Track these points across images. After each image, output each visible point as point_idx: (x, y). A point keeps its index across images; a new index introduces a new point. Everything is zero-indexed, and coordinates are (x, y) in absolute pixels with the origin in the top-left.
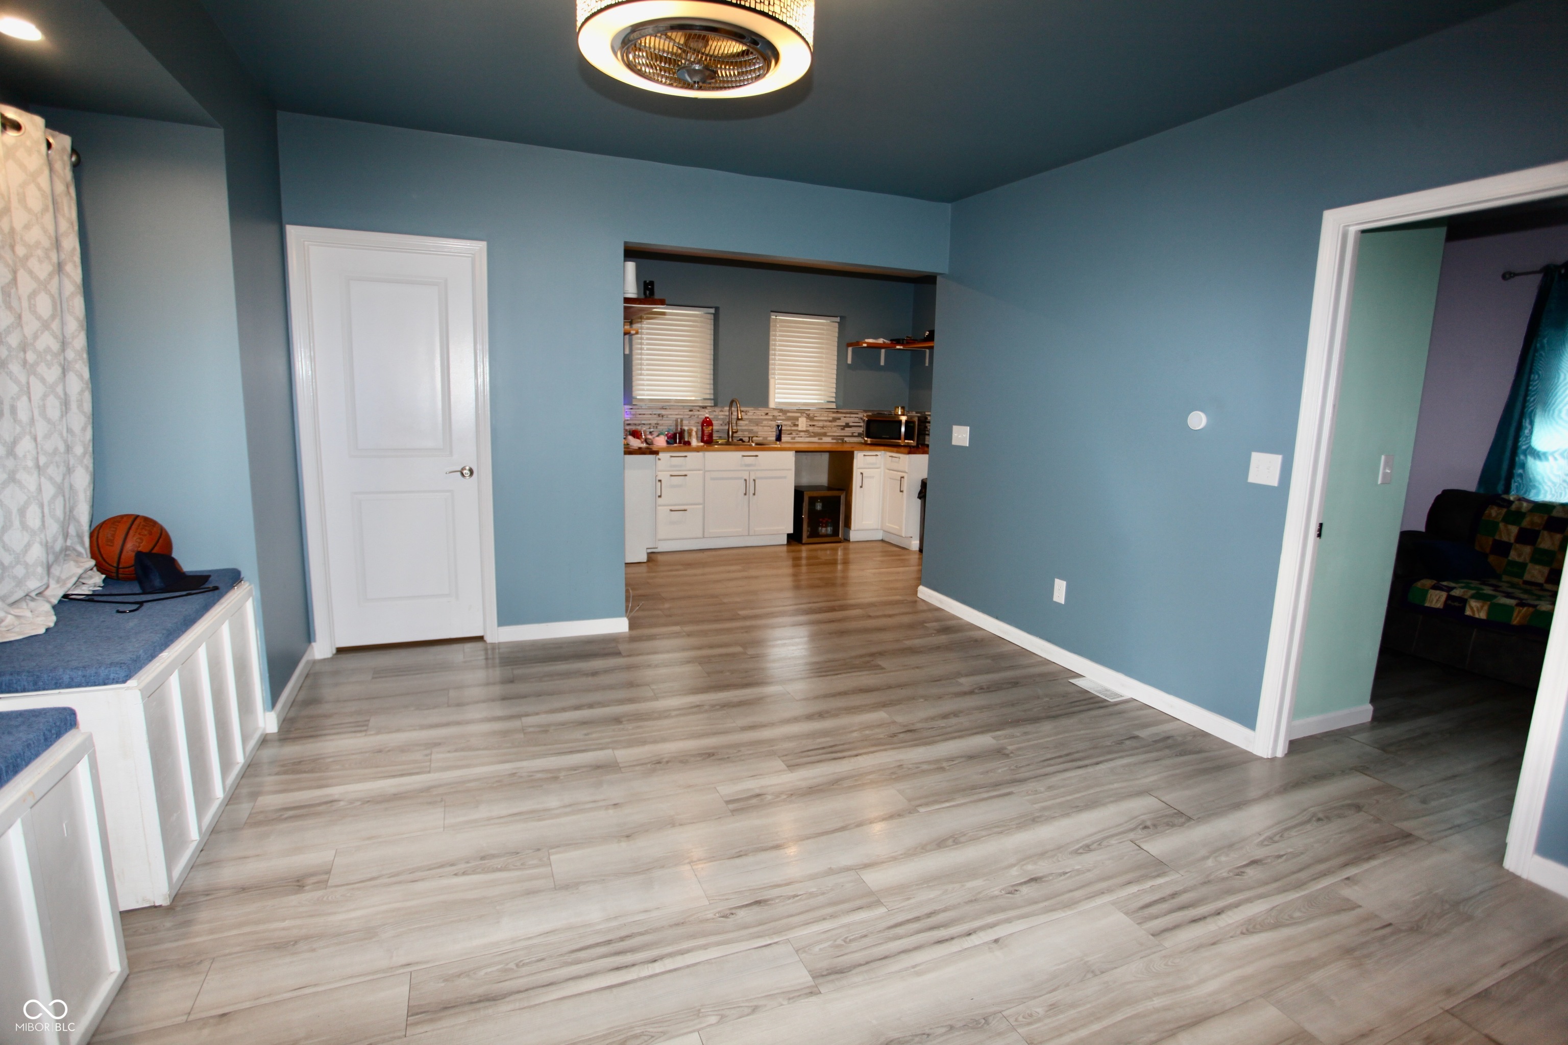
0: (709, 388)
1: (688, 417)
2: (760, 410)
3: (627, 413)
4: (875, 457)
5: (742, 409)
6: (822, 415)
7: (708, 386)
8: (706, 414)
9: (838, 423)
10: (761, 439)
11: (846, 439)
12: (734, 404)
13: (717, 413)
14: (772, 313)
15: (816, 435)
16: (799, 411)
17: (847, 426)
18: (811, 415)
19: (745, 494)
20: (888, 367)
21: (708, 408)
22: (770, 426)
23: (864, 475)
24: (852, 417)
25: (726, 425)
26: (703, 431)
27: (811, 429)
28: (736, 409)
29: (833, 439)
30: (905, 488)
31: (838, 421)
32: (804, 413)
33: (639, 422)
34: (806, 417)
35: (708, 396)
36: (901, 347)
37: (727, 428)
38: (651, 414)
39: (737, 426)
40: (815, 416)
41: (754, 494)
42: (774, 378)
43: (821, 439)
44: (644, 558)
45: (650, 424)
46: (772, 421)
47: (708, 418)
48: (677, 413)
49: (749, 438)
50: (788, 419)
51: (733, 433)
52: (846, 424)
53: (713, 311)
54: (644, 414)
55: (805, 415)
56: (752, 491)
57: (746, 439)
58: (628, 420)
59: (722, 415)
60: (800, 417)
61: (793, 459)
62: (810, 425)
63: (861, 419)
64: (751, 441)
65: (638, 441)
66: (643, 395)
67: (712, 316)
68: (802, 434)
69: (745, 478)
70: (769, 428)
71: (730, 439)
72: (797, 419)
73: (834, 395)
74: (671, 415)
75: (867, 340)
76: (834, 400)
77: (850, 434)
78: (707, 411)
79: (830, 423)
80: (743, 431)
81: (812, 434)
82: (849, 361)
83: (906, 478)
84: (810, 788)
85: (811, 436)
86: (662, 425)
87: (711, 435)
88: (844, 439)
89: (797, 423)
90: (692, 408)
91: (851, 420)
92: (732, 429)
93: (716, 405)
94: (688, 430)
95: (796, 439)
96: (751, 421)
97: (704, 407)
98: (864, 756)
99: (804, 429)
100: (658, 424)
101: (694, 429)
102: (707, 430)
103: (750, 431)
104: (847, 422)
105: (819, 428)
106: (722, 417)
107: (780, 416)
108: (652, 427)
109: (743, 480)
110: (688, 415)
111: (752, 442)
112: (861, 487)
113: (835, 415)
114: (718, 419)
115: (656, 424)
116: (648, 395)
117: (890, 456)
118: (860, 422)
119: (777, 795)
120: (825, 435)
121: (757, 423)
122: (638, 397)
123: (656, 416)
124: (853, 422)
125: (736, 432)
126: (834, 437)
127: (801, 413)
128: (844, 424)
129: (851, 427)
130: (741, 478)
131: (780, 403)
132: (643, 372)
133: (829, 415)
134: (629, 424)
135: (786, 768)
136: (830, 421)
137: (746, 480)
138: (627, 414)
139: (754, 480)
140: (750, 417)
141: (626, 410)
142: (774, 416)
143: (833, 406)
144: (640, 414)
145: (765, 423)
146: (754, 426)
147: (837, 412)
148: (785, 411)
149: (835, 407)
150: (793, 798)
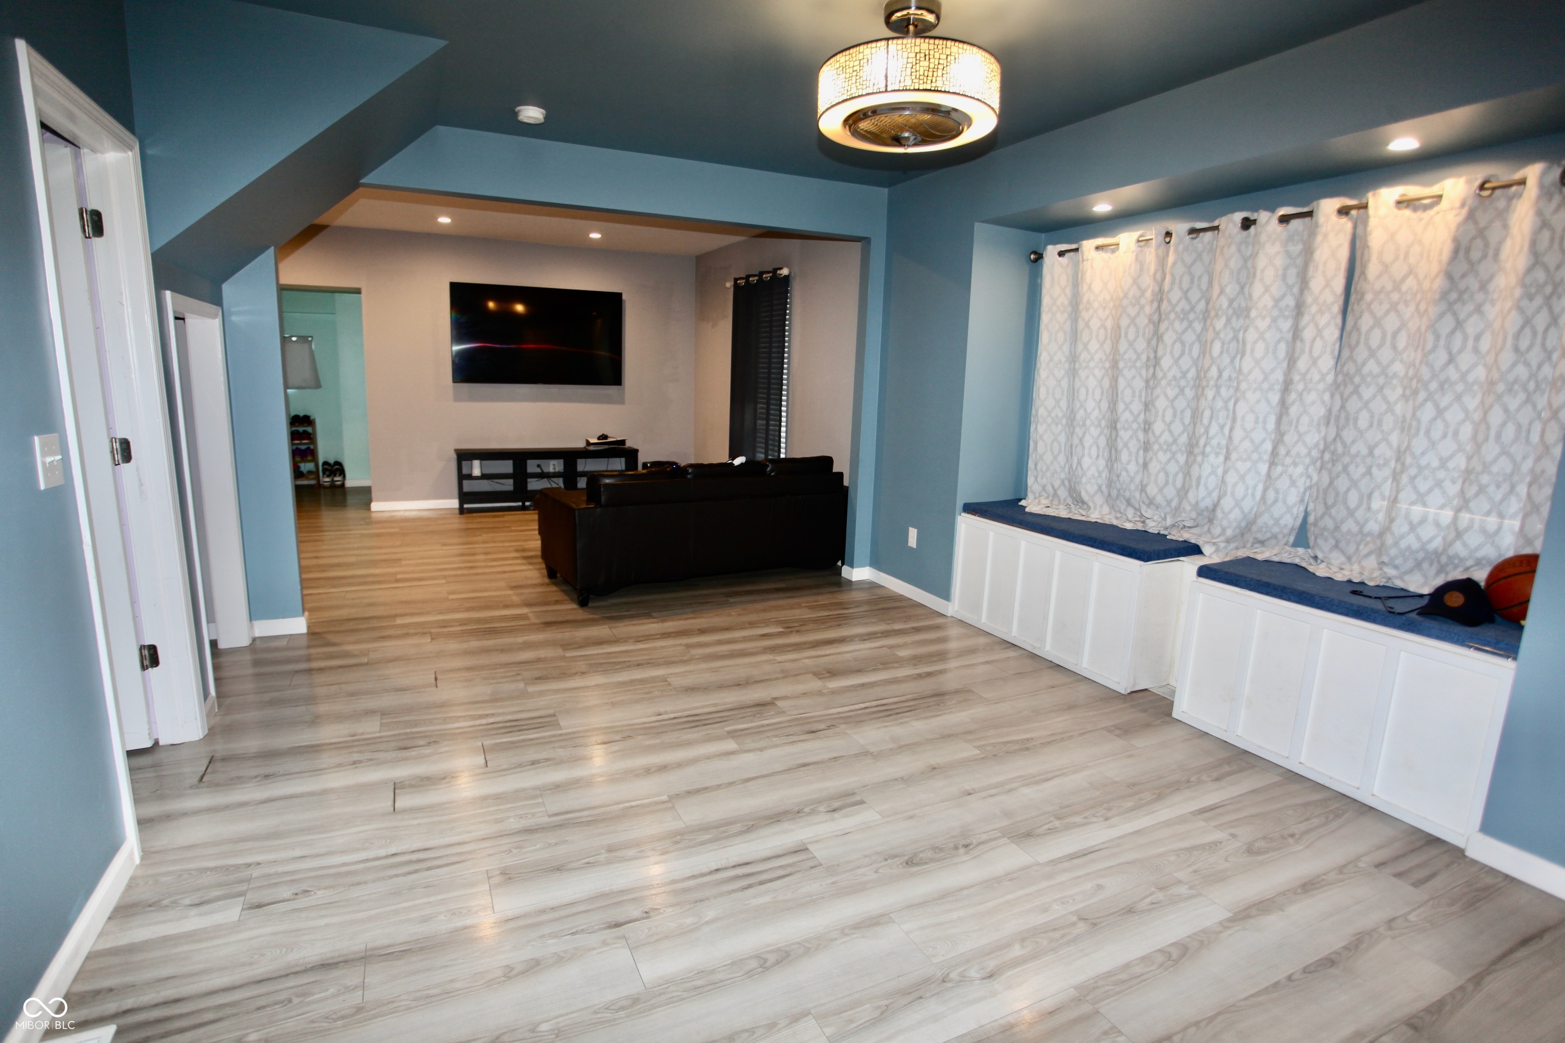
84: (779, 821)
98: (706, 870)
119: (813, 812)
135: (809, 847)
150: (796, 809)
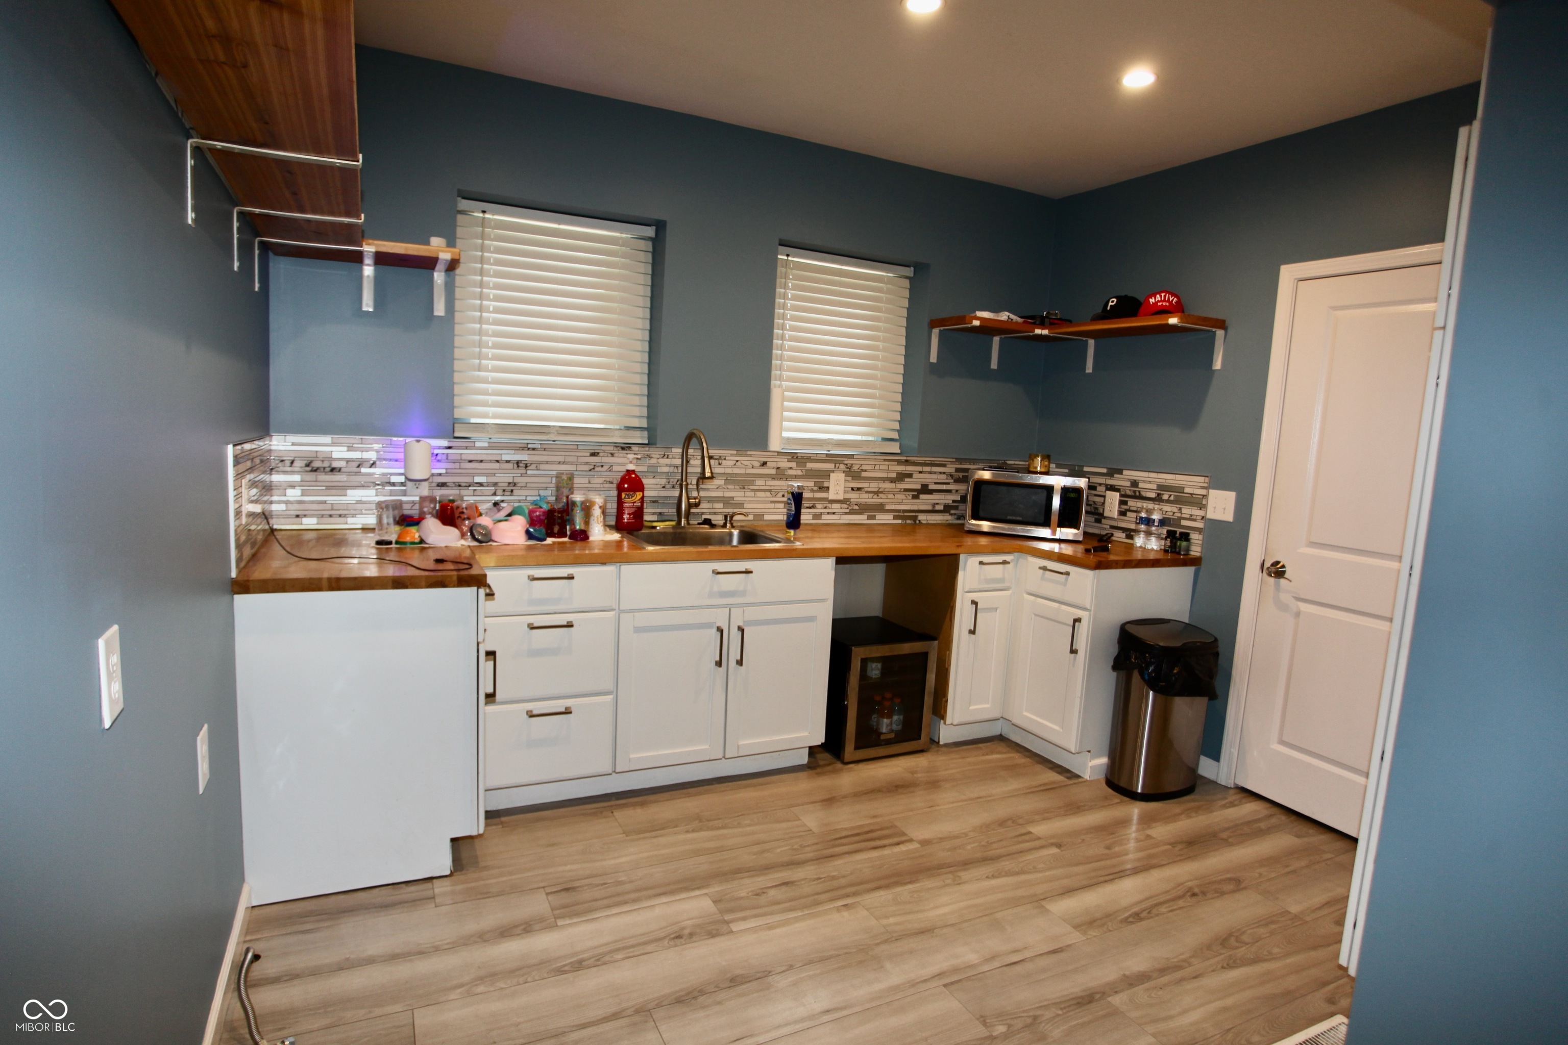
0: (638, 403)
1: (587, 468)
2: (751, 456)
3: (439, 457)
4: (1001, 566)
5: (713, 452)
6: (877, 467)
7: (637, 400)
8: (627, 462)
9: (908, 484)
10: (751, 517)
11: (922, 517)
12: (694, 440)
13: (653, 461)
14: (781, 248)
15: (863, 509)
16: (829, 458)
17: (925, 489)
18: (855, 468)
19: (719, 664)
20: (1002, 374)
21: (635, 448)
22: (770, 491)
23: (979, 607)
24: (935, 473)
25: (673, 487)
26: (620, 503)
27: (854, 496)
28: (699, 453)
29: (895, 518)
30: (1082, 644)
31: (906, 480)
32: (840, 462)
33: (467, 479)
34: (844, 472)
35: (636, 423)
36: (1045, 332)
37: (677, 494)
38: (498, 461)
39: (698, 489)
40: (862, 470)
41: (740, 663)
42: (780, 386)
43: (873, 517)
44: (443, 863)
45: (495, 484)
46: (774, 479)
47: (633, 472)
48: (561, 459)
49: (726, 517)
50: (810, 474)
51: (690, 506)
52: (923, 486)
53: (650, 232)
54: (481, 461)
55: (842, 467)
56: (735, 655)
57: (718, 519)
58: (440, 475)
59: (667, 465)
60: (833, 472)
61: (832, 574)
62: (853, 489)
63: (951, 476)
64: (728, 525)
65: (453, 532)
66: (485, 416)
67: (649, 246)
68: (836, 507)
69: (719, 624)
70: (768, 494)
71: (683, 522)
72: (827, 475)
73: (897, 426)
74: (547, 463)
75: (980, 314)
76: (895, 436)
77: (930, 508)
78: (631, 456)
79: (893, 485)
80: (711, 500)
81: (856, 507)
82: (933, 358)
83: (1084, 622)
85: (852, 512)
86: (525, 487)
87: (638, 513)
88: (916, 517)
89: (826, 485)
90: (597, 449)
91: (931, 478)
92: (688, 498)
93: (651, 443)
94: (583, 503)
95: (824, 517)
96: (730, 479)
97: (626, 447)
99: (841, 497)
100: (515, 484)
101: (599, 500)
102: (632, 501)
103: (727, 501)
104: (925, 481)
105: (871, 495)
106: (666, 469)
107: (791, 468)
108: (500, 492)
109: (714, 631)
110: (587, 463)
111: (733, 527)
112: (973, 632)
113: (902, 468)
114: (654, 473)
115: (509, 483)
116: (495, 416)
117: (1040, 568)
118: (948, 484)
120: (881, 508)
121: (743, 482)
122: (473, 420)
123: (510, 466)
124: (936, 483)
125: (697, 505)
126: (899, 514)
127: (835, 462)
128: (919, 487)
129: (931, 492)
130: (707, 626)
131: (790, 440)
132: (484, 362)
133: (891, 468)
134: (442, 485)
136: (892, 481)
137: (721, 631)
138: (439, 461)
139: (741, 630)
140: (729, 471)
141: (436, 451)
142: (778, 468)
143: (895, 448)
144: (470, 461)
145: (760, 483)
146: (735, 490)
147: (906, 461)
148: (803, 458)
149: (899, 451)
